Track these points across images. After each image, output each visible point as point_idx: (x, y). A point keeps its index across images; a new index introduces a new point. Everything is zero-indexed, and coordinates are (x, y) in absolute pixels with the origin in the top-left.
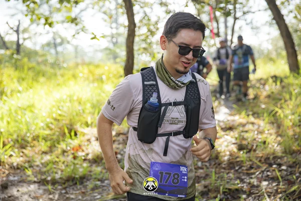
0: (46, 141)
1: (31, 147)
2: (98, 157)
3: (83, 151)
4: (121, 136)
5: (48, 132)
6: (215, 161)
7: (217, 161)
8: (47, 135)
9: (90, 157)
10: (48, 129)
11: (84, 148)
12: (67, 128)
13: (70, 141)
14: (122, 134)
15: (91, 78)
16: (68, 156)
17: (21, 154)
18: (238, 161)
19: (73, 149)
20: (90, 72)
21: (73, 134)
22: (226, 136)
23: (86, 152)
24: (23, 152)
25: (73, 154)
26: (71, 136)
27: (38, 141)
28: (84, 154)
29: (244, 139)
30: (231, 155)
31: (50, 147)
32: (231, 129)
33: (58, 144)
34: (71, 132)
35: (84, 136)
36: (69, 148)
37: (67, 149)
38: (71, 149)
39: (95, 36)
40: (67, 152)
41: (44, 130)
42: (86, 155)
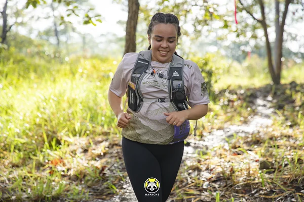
0: (19, 150)
2: (81, 173)
3: (64, 165)
4: (115, 147)
5: (23, 141)
6: (226, 182)
7: (229, 182)
8: (24, 144)
9: (72, 173)
10: (24, 137)
11: (66, 161)
12: (48, 136)
13: (48, 151)
14: (116, 145)
15: (95, 76)
16: (44, 170)
18: (257, 183)
19: (52, 162)
20: (94, 67)
21: (53, 143)
22: (249, 152)
23: (68, 166)
25: (51, 168)
26: (51, 146)
27: (10, 151)
28: (64, 169)
29: (271, 155)
30: (249, 175)
31: (24, 159)
32: (258, 142)
33: (35, 155)
34: (52, 141)
35: (68, 145)
36: (47, 161)
37: (45, 162)
38: (50, 162)
39: (90, 19)
40: (44, 166)
41: (19, 137)
42: (66, 170)
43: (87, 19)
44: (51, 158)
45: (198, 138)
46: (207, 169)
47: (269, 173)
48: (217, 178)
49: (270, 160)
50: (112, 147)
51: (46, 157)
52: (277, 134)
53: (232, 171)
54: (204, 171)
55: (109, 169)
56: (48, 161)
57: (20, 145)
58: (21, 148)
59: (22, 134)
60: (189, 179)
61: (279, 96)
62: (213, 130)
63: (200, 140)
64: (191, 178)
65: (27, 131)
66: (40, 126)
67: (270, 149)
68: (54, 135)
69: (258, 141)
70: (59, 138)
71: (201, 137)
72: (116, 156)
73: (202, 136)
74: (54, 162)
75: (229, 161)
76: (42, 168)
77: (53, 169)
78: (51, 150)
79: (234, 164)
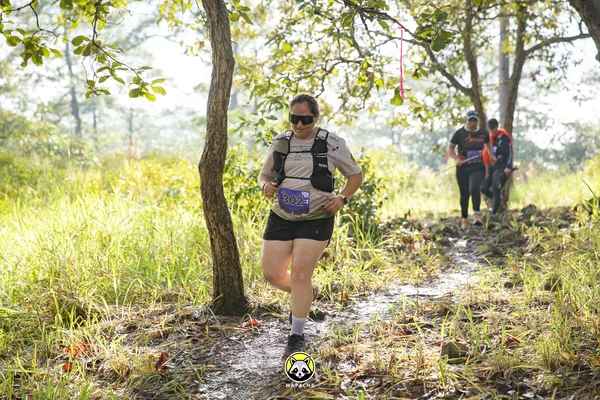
0: (6, 330)
2: (122, 367)
3: (90, 354)
4: (186, 322)
5: (13, 312)
6: (381, 379)
7: (386, 378)
8: (14, 317)
9: (105, 367)
10: (16, 304)
11: (92, 345)
12: (60, 302)
14: (188, 317)
15: (151, 192)
16: (53, 364)
18: (434, 380)
19: (69, 350)
21: (71, 315)
22: (428, 329)
23: (98, 355)
25: (68, 359)
26: (66, 320)
28: (91, 360)
29: (466, 335)
31: (15, 345)
32: (445, 312)
33: (36, 337)
34: (70, 310)
35: (99, 319)
36: (58, 347)
37: (55, 349)
38: (64, 349)
39: (144, 85)
40: (54, 355)
41: (5, 305)
42: (94, 363)
44: (64, 340)
45: (339, 306)
46: (350, 358)
47: (457, 363)
48: (366, 371)
49: (463, 342)
50: (181, 322)
51: (57, 340)
52: (482, 298)
53: (394, 360)
54: (344, 362)
55: (173, 361)
57: (8, 319)
58: (9, 325)
59: (10, 298)
60: (316, 374)
61: (498, 231)
62: (366, 293)
63: (343, 310)
64: (319, 373)
65: (22, 293)
66: (45, 282)
67: (466, 324)
69: (446, 310)
70: (82, 307)
71: (346, 305)
72: (188, 338)
73: (346, 302)
74: (72, 348)
75: (391, 345)
76: (49, 360)
77: (70, 360)
78: (68, 328)
79: (398, 349)
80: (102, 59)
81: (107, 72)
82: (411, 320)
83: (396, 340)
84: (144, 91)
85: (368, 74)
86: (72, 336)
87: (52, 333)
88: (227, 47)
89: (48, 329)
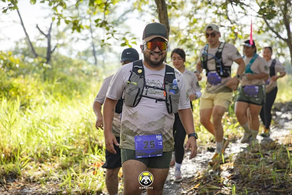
0: (67, 155)
1: (50, 161)
5: (70, 148)
6: (243, 179)
7: (245, 179)
8: (69, 150)
10: (71, 144)
12: (91, 143)
13: (92, 155)
16: (89, 171)
17: (39, 168)
18: (269, 180)
19: (95, 165)
21: (96, 149)
22: (266, 156)
24: (40, 166)
25: (94, 170)
26: (94, 151)
27: (59, 156)
31: (71, 163)
32: (275, 148)
33: (80, 159)
34: (95, 147)
36: (90, 164)
37: (89, 164)
38: (93, 165)
39: (127, 41)
40: (88, 168)
41: (66, 144)
43: (123, 42)
44: (93, 161)
47: (282, 172)
48: (236, 175)
49: (284, 162)
51: (90, 160)
53: (249, 170)
56: (92, 164)
57: (67, 151)
58: (68, 153)
59: (68, 141)
60: (211, 177)
64: (213, 177)
65: (73, 139)
66: (83, 134)
67: (285, 153)
68: (96, 142)
70: (101, 145)
74: (97, 164)
76: (86, 170)
77: (96, 170)
78: (94, 154)
79: (251, 166)
80: (108, 29)
81: (110, 35)
82: (258, 152)
83: (251, 161)
84: (127, 43)
85: (235, 33)
86: (96, 159)
87: (87, 157)
88: (166, 21)
89: (86, 156)
